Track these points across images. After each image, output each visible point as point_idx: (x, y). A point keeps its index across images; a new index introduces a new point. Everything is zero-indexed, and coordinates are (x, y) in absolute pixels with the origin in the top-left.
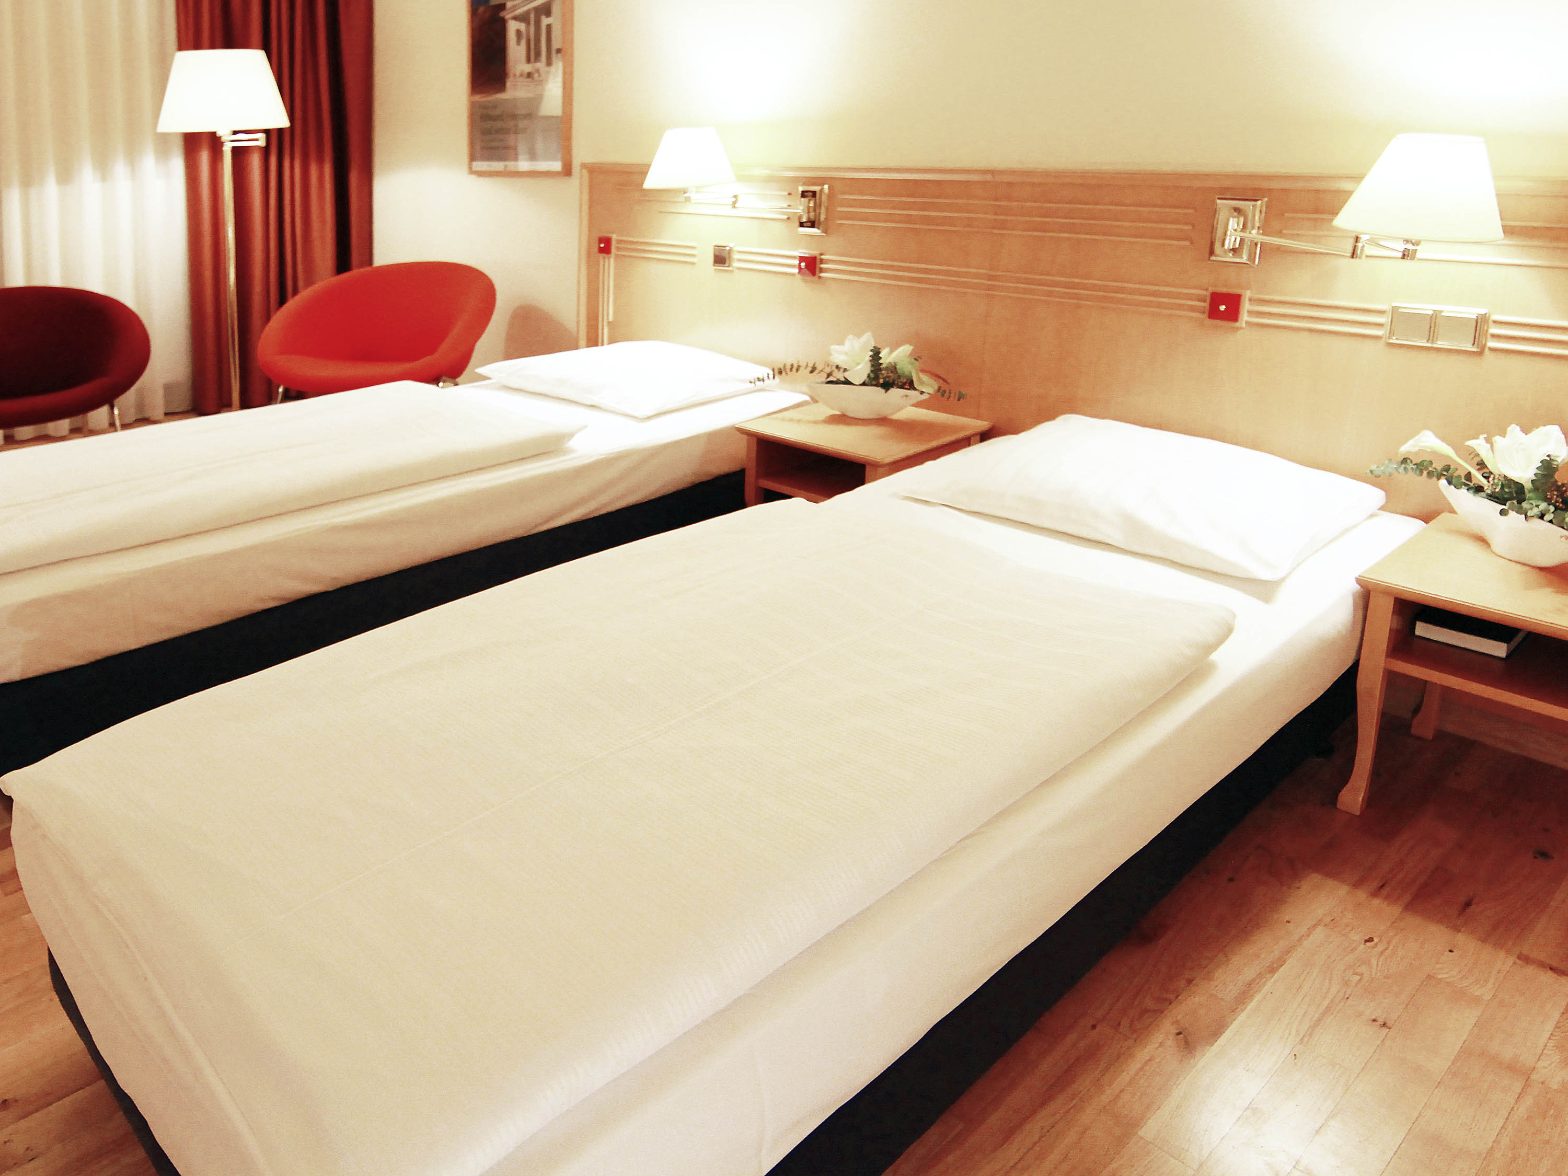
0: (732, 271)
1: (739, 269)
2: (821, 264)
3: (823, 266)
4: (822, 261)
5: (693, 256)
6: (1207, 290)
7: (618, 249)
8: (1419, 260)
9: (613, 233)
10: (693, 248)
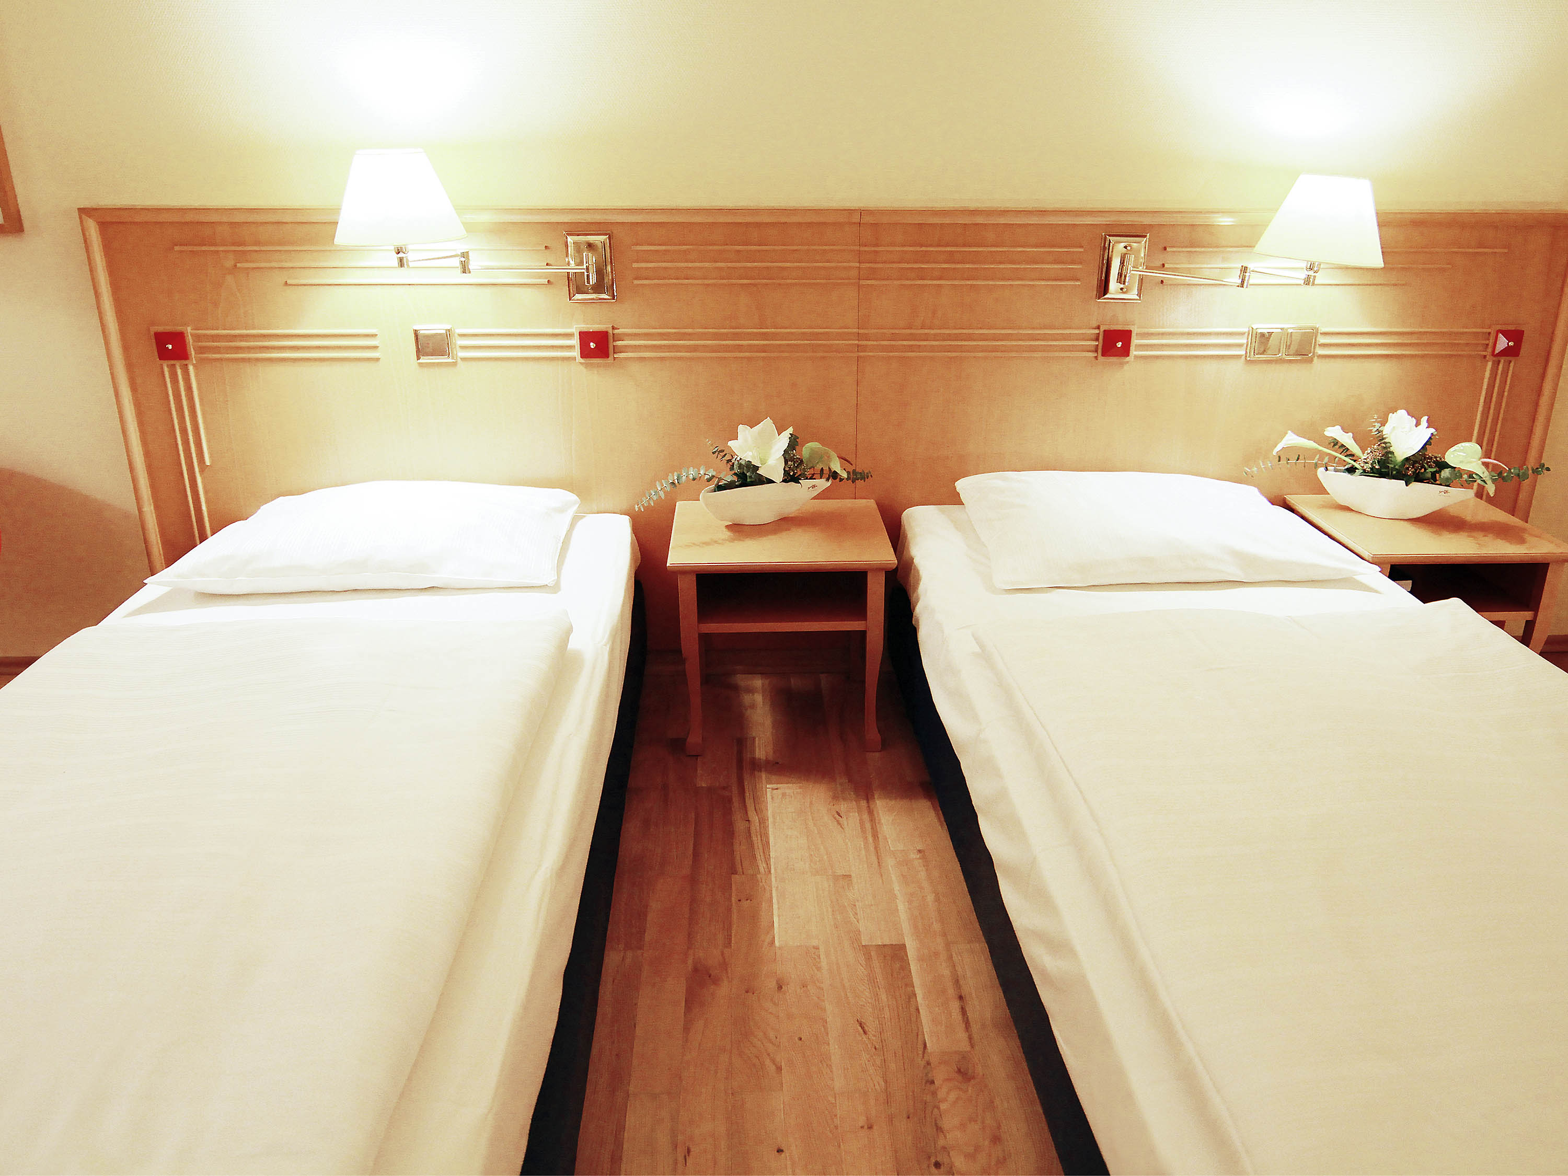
0: (454, 364)
1: (464, 359)
2: (614, 341)
3: (619, 343)
4: (616, 338)
5: (376, 347)
6: (1098, 328)
7: (201, 350)
8: (1316, 285)
9: (186, 325)
10: (374, 336)
